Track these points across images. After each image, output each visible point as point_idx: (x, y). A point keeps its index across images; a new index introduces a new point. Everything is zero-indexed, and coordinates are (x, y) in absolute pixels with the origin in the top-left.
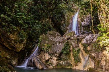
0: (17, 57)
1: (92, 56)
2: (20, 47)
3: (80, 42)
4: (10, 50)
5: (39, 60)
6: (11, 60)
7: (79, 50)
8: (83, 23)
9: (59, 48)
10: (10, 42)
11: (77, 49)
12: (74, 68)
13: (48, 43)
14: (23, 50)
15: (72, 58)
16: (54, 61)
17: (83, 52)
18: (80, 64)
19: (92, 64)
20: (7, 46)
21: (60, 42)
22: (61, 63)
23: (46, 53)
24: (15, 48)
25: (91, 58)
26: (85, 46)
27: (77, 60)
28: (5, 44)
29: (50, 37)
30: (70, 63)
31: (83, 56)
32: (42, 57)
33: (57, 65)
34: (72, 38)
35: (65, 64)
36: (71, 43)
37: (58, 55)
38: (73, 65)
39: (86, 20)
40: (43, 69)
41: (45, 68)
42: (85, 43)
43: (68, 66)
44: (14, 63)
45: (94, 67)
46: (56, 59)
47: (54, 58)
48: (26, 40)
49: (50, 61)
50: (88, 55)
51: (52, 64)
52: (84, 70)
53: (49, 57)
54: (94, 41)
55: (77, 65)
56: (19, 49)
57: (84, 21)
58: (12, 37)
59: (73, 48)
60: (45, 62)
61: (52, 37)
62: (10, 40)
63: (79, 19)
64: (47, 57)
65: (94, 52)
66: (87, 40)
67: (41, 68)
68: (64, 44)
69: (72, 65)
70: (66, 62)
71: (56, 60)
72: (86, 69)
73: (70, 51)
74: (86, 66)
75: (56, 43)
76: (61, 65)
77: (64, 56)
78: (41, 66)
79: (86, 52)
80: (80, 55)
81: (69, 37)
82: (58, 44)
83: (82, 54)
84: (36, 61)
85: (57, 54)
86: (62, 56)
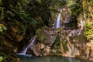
0: (17, 47)
1: (77, 46)
3: (67, 35)
4: (12, 40)
6: (12, 48)
7: (67, 41)
8: (64, 22)
9: (52, 39)
10: (12, 34)
12: (63, 55)
13: (43, 36)
14: (22, 40)
15: (62, 47)
16: (48, 50)
18: (68, 52)
19: (78, 52)
20: (10, 37)
21: (53, 35)
22: (53, 51)
23: (42, 43)
24: (16, 39)
25: (76, 48)
26: (71, 38)
27: (66, 49)
28: (8, 36)
29: (45, 31)
30: (60, 51)
31: (70, 46)
33: (50, 53)
34: (62, 32)
35: (56, 52)
36: (61, 36)
37: (51, 45)
38: (63, 53)
40: (39, 56)
41: (41, 56)
42: (71, 36)
43: (59, 53)
44: (15, 51)
45: (79, 55)
46: (49, 48)
47: (48, 47)
49: (44, 50)
50: (74, 45)
51: (46, 52)
52: (72, 57)
53: (44, 47)
54: (78, 34)
55: (65, 53)
57: (65, 20)
58: (14, 30)
59: (62, 40)
60: (41, 50)
61: (46, 31)
62: (12, 32)
63: (61, 18)
64: (43, 46)
65: (78, 43)
66: (72, 34)
67: (38, 55)
68: (56, 36)
69: (61, 53)
72: (74, 56)
73: (60, 42)
74: (73, 54)
75: (50, 36)
76: (53, 53)
77: (55, 46)
78: (38, 54)
79: (71, 43)
81: (59, 31)
82: (52, 37)
83: (69, 44)
84: (34, 50)
85: (51, 44)
86: (54, 46)
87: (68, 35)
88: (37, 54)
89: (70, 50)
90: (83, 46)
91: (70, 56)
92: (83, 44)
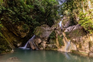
0: (21, 42)
1: (74, 40)
2: (24, 35)
3: (63, 32)
4: (17, 36)
5: (34, 43)
6: (17, 43)
7: (63, 36)
8: (64, 26)
9: (48, 34)
10: (17, 31)
11: (61, 36)
12: (59, 50)
15: (58, 42)
16: (44, 44)
17: (66, 38)
18: (64, 47)
19: (74, 47)
20: (16, 34)
21: (49, 31)
22: (49, 45)
23: (39, 38)
24: (20, 35)
25: (72, 42)
26: (67, 34)
27: (62, 44)
28: (14, 32)
32: (36, 41)
33: (46, 48)
35: (52, 46)
36: (57, 32)
37: (47, 40)
38: (58, 47)
39: (66, 25)
41: (37, 49)
42: (67, 32)
43: (54, 48)
44: (19, 45)
46: (45, 42)
48: (29, 31)
49: (41, 44)
50: (70, 40)
51: (43, 46)
52: (68, 52)
53: (41, 41)
54: (74, 29)
55: (61, 48)
56: (23, 36)
57: (65, 25)
58: (19, 28)
59: (58, 35)
60: (38, 45)
61: (44, 28)
62: (17, 30)
63: (62, 24)
65: (75, 37)
66: (68, 30)
68: (51, 32)
69: (57, 47)
70: (53, 45)
71: (46, 44)
72: (69, 51)
73: (56, 37)
74: (69, 49)
75: (45, 31)
76: (49, 47)
77: (51, 41)
79: (68, 39)
80: (64, 40)
81: (55, 28)
82: (47, 32)
83: (65, 39)
84: (31, 44)
85: (46, 38)
87: (65, 31)
88: (33, 47)
89: (66, 44)
90: (80, 39)
91: (66, 51)
92: (80, 37)
